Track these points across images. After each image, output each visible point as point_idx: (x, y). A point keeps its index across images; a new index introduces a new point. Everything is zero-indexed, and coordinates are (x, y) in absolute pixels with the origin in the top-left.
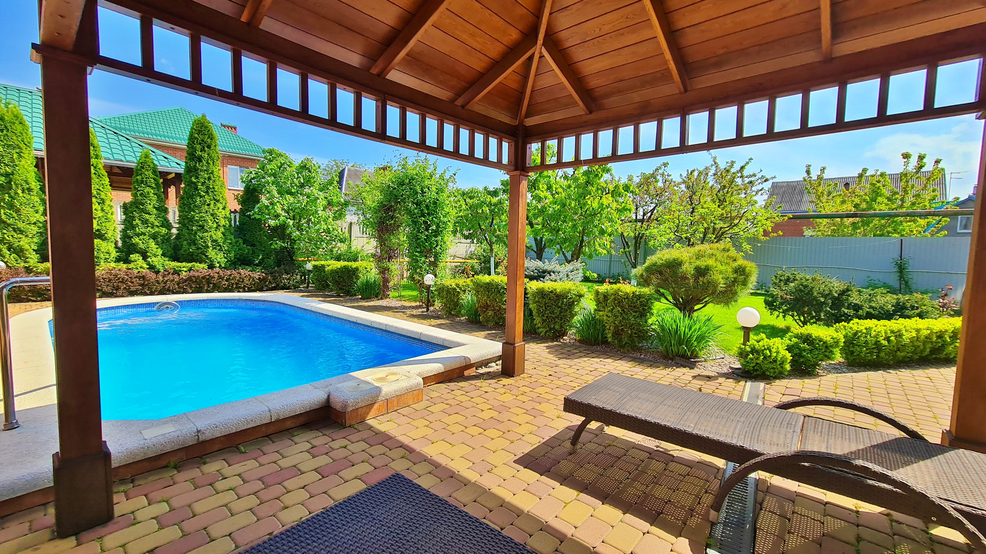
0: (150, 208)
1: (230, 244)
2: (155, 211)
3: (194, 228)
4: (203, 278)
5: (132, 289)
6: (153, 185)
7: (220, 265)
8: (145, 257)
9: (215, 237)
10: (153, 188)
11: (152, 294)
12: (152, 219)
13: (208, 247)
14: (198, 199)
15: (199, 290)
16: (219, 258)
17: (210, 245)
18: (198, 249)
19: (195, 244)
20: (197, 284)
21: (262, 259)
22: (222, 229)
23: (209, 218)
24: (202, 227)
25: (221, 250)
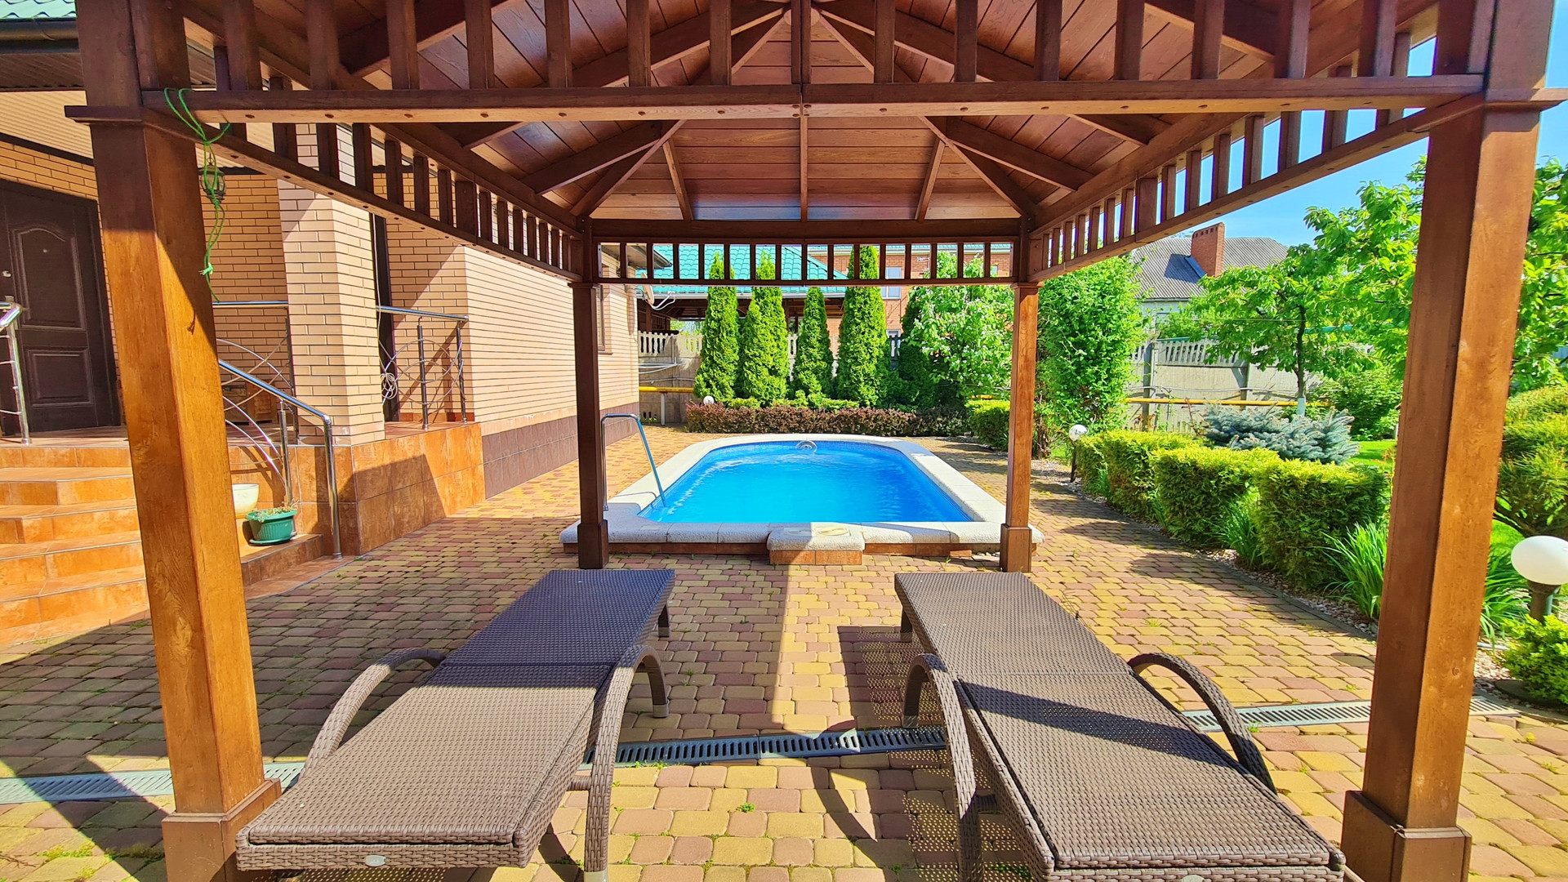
0: (814, 341)
1: (883, 377)
2: (818, 345)
3: (849, 361)
4: (851, 417)
5: (792, 426)
6: (818, 317)
7: (871, 404)
8: (807, 394)
9: (867, 371)
10: (817, 320)
11: (807, 432)
12: (815, 352)
13: (860, 382)
14: (854, 328)
15: (847, 431)
16: (869, 393)
17: (862, 379)
18: (852, 384)
19: (849, 379)
20: (847, 424)
21: (920, 396)
22: (875, 361)
23: (862, 349)
24: (856, 359)
25: (872, 385)
